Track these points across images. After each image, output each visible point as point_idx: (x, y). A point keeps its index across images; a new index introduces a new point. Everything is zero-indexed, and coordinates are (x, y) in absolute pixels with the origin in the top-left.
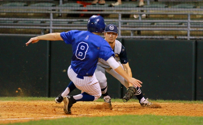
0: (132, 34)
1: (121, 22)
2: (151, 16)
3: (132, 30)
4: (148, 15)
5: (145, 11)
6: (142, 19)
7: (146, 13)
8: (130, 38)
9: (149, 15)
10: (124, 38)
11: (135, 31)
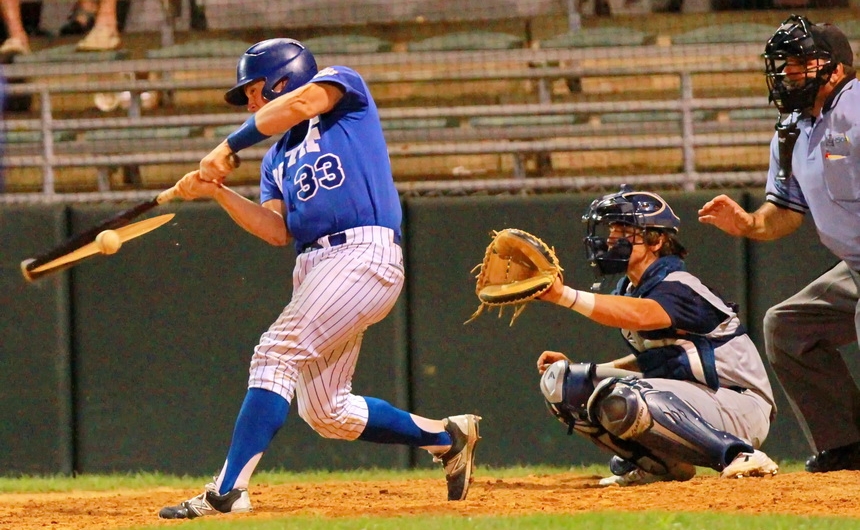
0: (103, 185)
1: (54, 130)
2: (180, 98)
3: (100, 167)
4: (166, 96)
5: (152, 77)
6: (144, 113)
7: (159, 85)
8: (101, 201)
9: (170, 92)
10: (72, 203)
11: (112, 168)
